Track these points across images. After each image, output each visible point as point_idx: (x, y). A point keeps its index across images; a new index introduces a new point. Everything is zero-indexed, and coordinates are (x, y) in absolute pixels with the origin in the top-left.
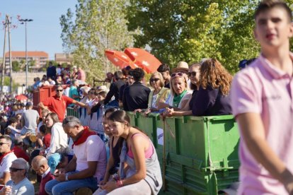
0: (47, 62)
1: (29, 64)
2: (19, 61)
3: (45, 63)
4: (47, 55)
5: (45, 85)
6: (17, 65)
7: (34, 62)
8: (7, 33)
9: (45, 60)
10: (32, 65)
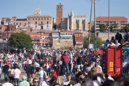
0: (126, 25)
1: (113, 26)
2: (105, 24)
3: (125, 26)
4: (126, 19)
5: (111, 46)
6: (104, 27)
7: (117, 24)
8: (93, 4)
9: (125, 23)
10: (115, 27)
